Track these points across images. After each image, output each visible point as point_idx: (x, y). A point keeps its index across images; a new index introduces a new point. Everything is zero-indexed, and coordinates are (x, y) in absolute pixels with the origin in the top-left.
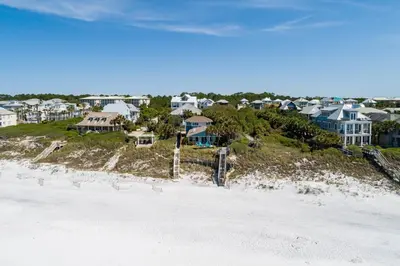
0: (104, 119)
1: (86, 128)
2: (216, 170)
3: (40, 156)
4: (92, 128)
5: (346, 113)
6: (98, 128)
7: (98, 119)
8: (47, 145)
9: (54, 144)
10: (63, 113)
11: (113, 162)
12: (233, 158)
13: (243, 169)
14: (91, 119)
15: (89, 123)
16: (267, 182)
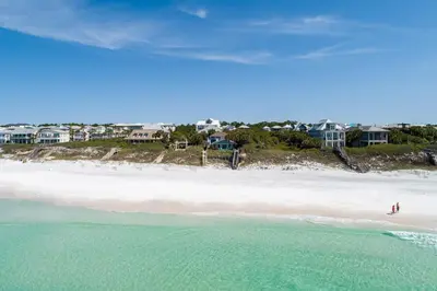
0: (146, 135)
1: (132, 141)
2: (231, 162)
3: (105, 157)
4: (136, 141)
5: (328, 125)
6: (142, 141)
7: (141, 135)
8: (106, 151)
9: (113, 150)
10: (104, 134)
11: (160, 159)
12: (244, 155)
13: (249, 161)
14: (135, 135)
15: (134, 138)
16: (265, 166)
